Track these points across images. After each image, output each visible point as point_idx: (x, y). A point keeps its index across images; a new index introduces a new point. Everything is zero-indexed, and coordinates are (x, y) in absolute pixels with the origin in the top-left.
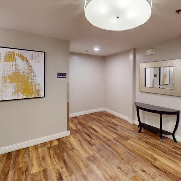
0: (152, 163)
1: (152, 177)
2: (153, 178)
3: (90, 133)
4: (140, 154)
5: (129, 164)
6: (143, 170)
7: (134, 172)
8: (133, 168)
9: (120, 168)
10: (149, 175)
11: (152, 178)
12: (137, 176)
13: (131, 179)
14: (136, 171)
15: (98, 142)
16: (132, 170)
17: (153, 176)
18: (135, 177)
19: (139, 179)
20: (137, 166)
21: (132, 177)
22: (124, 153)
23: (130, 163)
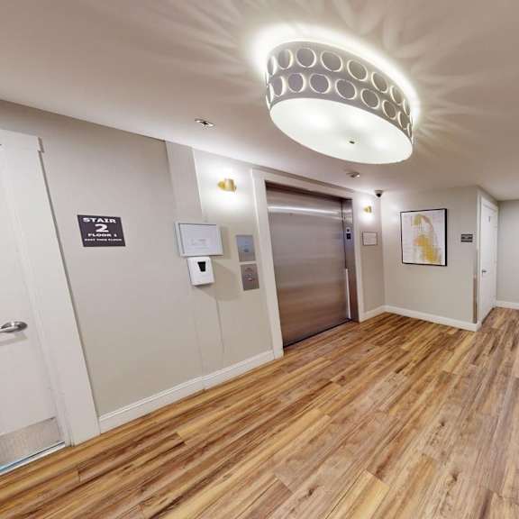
0: (495, 495)
1: (444, 504)
2: (442, 509)
3: (502, 344)
4: (507, 449)
5: (460, 437)
6: (458, 473)
7: (443, 454)
8: (454, 450)
9: (443, 425)
10: (448, 494)
11: (440, 506)
12: (434, 466)
13: (423, 455)
14: (448, 458)
15: (487, 365)
16: (446, 450)
17: (447, 508)
18: (430, 461)
19: (427, 473)
20: (463, 456)
21: (428, 454)
22: (490, 414)
23: (466, 437)
